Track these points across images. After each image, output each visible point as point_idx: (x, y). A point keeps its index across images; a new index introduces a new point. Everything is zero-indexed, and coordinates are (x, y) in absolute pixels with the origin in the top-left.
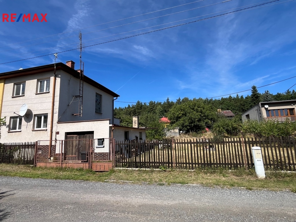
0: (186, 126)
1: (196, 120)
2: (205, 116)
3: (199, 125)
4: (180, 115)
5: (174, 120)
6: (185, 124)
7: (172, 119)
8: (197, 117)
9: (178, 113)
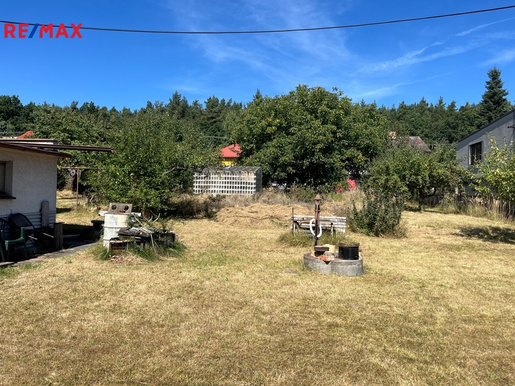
0: (284, 166)
1: (318, 146)
2: (346, 137)
3: (325, 163)
4: (269, 130)
5: (252, 143)
6: (282, 159)
7: (244, 141)
8: (321, 138)
9: (264, 123)
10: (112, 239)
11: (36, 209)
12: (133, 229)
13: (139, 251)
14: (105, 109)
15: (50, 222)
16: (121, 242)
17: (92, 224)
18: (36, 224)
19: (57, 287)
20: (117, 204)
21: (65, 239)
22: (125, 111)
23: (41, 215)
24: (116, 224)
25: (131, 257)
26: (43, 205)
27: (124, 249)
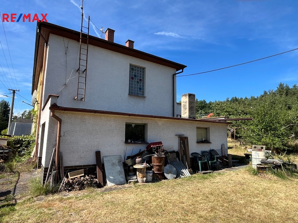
10: (258, 165)
11: (220, 148)
12: (269, 160)
13: (274, 172)
14: (242, 98)
15: (226, 154)
16: (263, 166)
17: (244, 156)
18: (220, 155)
19: (234, 186)
20: (256, 146)
21: (233, 162)
22: (252, 98)
23: (222, 150)
24: (259, 157)
25: (270, 175)
26: (222, 146)
27: (265, 170)
